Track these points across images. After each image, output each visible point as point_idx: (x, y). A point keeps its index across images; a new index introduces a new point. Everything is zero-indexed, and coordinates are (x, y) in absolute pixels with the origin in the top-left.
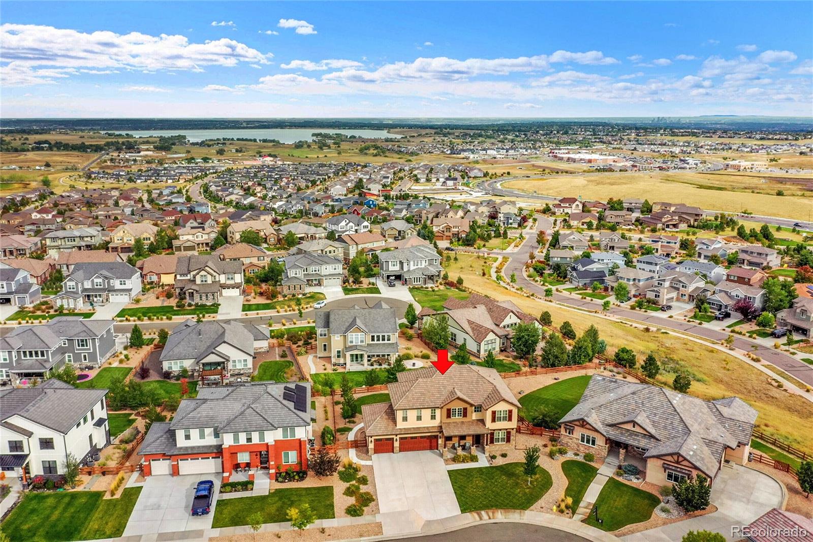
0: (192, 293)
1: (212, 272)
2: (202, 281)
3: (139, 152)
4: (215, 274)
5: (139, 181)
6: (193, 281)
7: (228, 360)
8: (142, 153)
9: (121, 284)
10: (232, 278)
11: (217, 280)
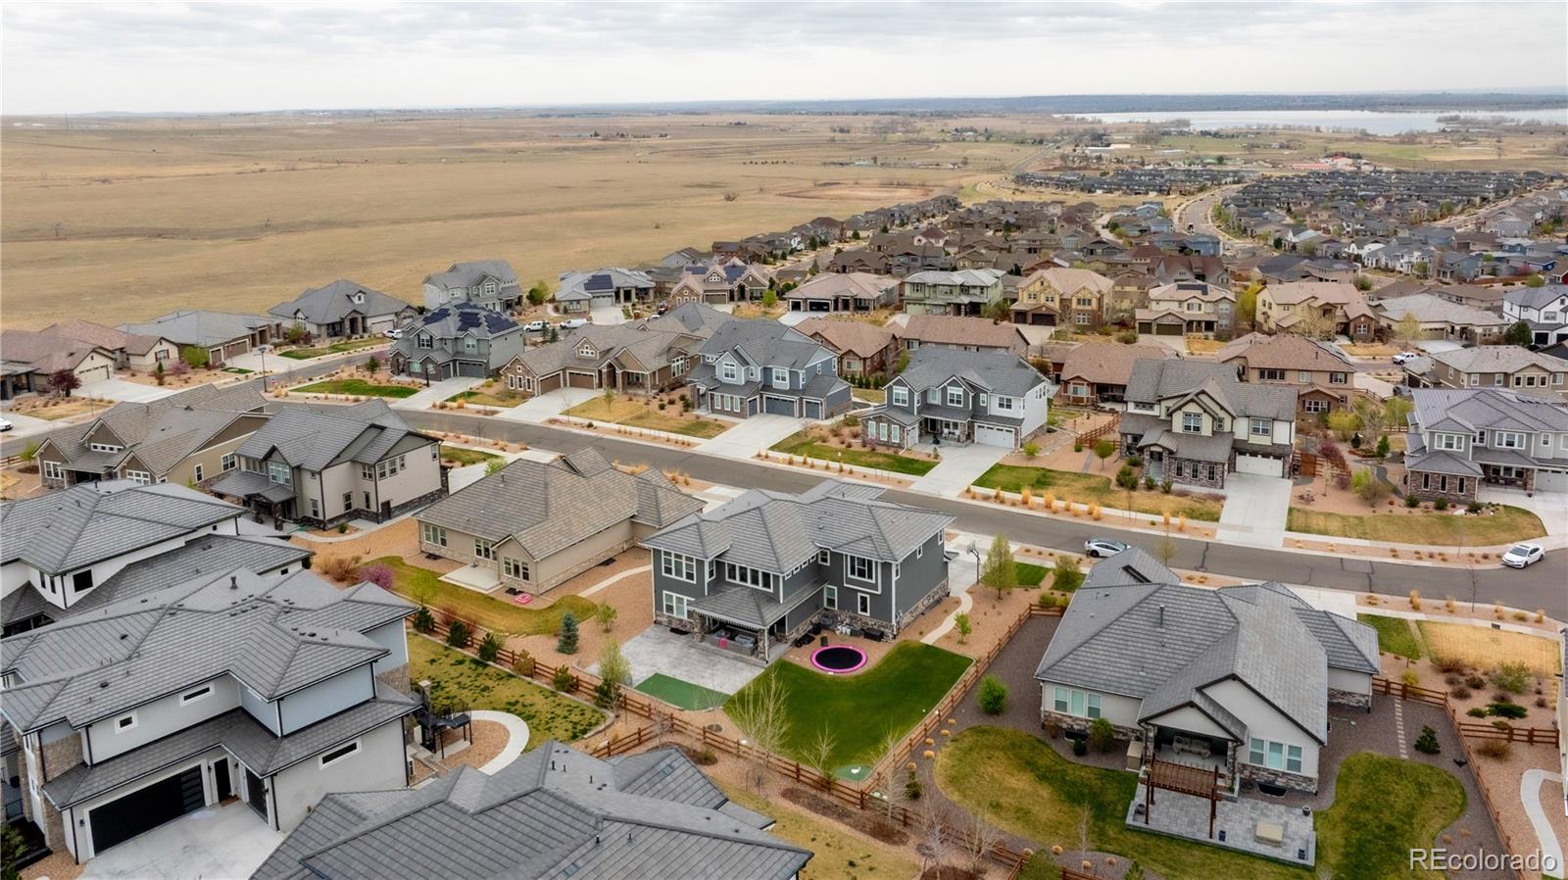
0: (1160, 454)
1: (1216, 409)
2: (1187, 428)
3: (1108, 145)
4: (1222, 414)
5: (1099, 192)
6: (1166, 424)
7: (1238, 742)
8: (1112, 147)
9: (1001, 405)
10: (1265, 431)
11: (1227, 428)
